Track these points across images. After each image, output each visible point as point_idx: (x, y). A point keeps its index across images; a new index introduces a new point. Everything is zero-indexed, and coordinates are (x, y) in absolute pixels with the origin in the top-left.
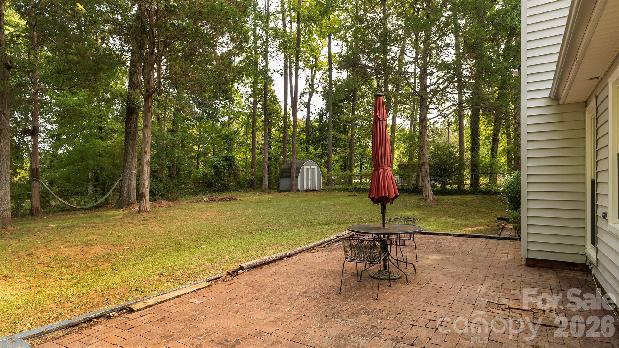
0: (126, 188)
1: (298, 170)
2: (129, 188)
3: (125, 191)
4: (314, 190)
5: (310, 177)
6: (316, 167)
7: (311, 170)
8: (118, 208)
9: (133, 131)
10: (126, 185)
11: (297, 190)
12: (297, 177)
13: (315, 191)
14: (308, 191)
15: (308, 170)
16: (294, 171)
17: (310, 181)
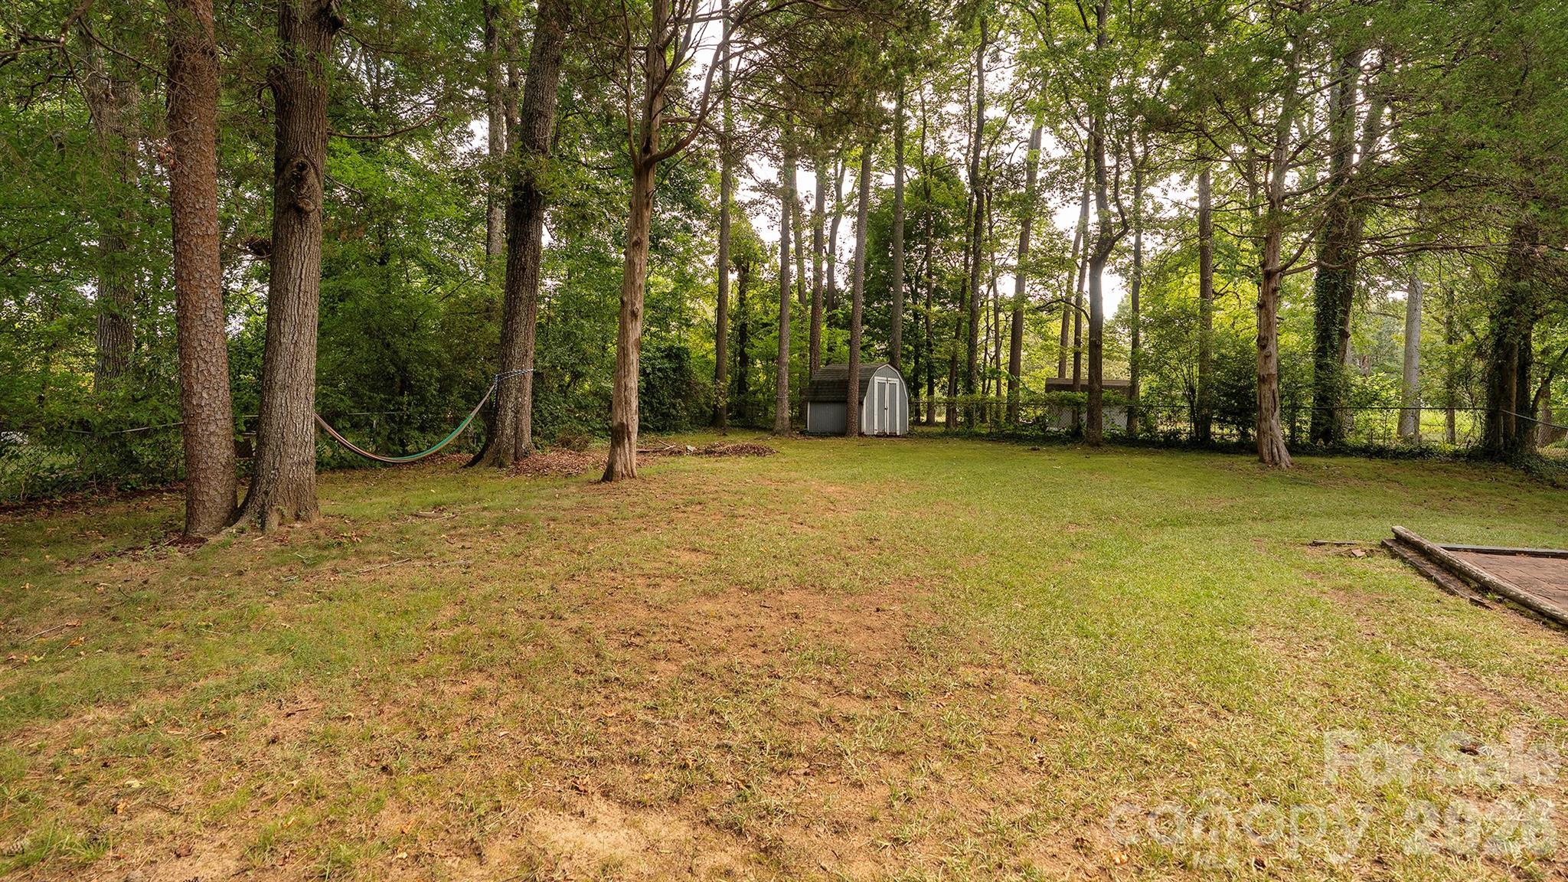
0: (510, 414)
1: (864, 385)
2: (517, 412)
3: (508, 422)
4: (893, 435)
5: (887, 405)
6: (896, 381)
7: (887, 386)
8: (491, 465)
9: (530, 263)
10: (510, 405)
11: (861, 434)
12: (861, 403)
13: (896, 436)
14: (882, 435)
15: (882, 386)
16: (855, 387)
17: (887, 413)
